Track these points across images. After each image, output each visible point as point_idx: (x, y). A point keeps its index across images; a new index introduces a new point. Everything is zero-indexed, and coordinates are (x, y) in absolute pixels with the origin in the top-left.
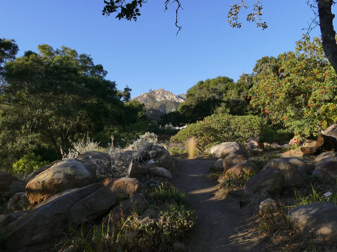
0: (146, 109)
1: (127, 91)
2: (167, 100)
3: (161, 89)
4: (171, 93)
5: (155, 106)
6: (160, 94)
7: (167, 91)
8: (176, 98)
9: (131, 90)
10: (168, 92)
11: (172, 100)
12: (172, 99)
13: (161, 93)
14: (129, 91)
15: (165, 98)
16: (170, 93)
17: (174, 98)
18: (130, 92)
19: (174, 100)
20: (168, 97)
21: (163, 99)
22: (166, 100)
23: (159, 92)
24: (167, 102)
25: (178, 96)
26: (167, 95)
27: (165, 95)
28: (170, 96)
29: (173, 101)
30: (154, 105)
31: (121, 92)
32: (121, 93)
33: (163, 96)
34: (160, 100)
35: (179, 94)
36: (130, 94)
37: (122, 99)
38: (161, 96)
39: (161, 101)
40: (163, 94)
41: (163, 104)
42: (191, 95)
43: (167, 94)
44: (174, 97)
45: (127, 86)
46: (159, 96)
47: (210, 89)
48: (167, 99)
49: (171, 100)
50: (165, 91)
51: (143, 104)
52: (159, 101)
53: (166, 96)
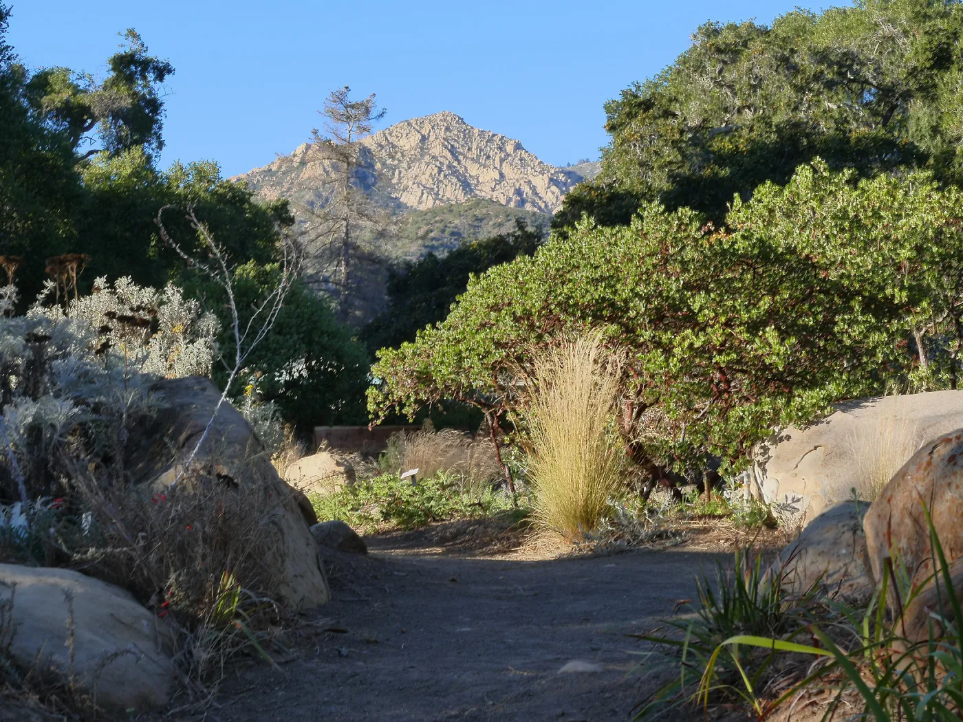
0: (297, 246)
1: (130, 80)
2: (479, 202)
3: (439, 117)
4: (518, 147)
5: (369, 224)
6: (427, 158)
7: (482, 133)
8: (554, 188)
9: (162, 71)
10: (490, 140)
11: (522, 202)
12: (519, 192)
13: (437, 149)
14: (151, 76)
15: (466, 186)
16: (510, 148)
17: (534, 189)
18: (161, 90)
19: (534, 204)
20: (490, 175)
21: (452, 193)
22: (477, 204)
23: (424, 139)
24: (481, 220)
25: (569, 174)
26: (485, 166)
27: (469, 164)
28: (506, 170)
29: (528, 207)
30: (361, 214)
31: (82, 84)
32: (85, 91)
33: (450, 167)
34: (428, 203)
35: (574, 162)
36: (155, 105)
37: (92, 141)
38: (440, 171)
39: (433, 212)
40: (453, 151)
41: (453, 234)
42: (647, 105)
43: (483, 159)
44: (541, 182)
45: (132, 34)
46: (424, 172)
47: (802, 59)
48: (485, 192)
49: (512, 205)
50: (467, 134)
51: (276, 209)
52: (423, 207)
53: (473, 170)
